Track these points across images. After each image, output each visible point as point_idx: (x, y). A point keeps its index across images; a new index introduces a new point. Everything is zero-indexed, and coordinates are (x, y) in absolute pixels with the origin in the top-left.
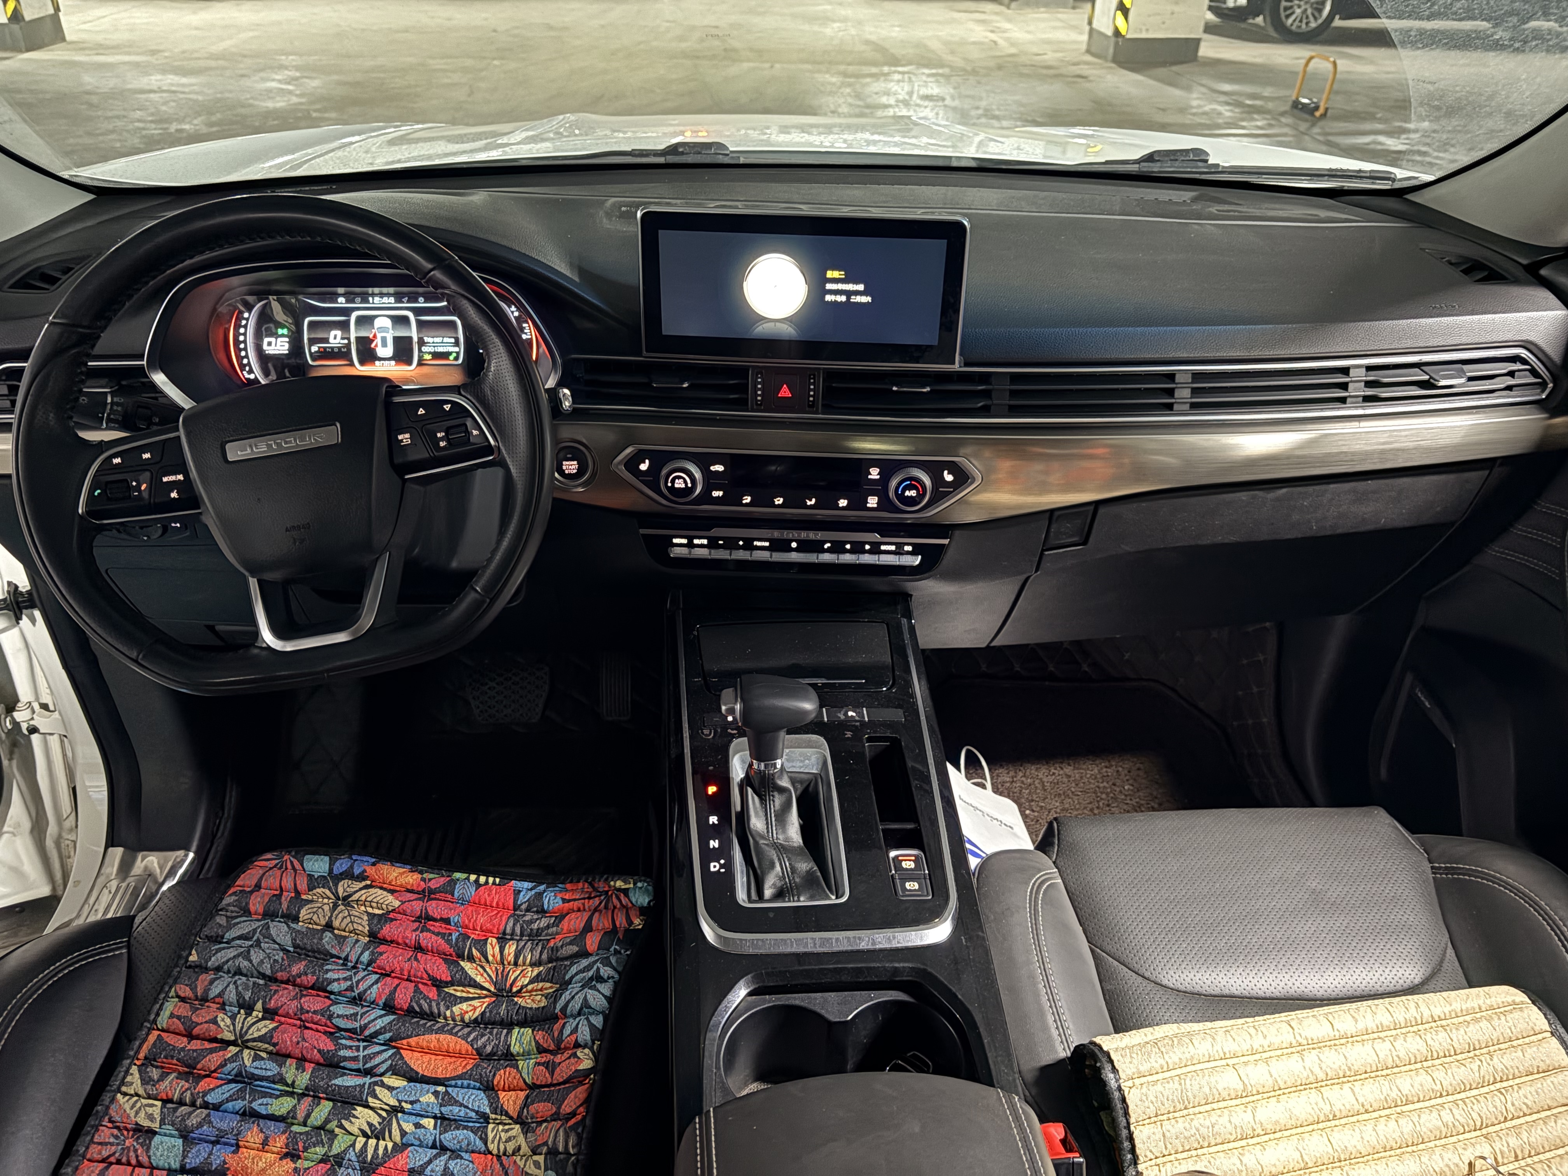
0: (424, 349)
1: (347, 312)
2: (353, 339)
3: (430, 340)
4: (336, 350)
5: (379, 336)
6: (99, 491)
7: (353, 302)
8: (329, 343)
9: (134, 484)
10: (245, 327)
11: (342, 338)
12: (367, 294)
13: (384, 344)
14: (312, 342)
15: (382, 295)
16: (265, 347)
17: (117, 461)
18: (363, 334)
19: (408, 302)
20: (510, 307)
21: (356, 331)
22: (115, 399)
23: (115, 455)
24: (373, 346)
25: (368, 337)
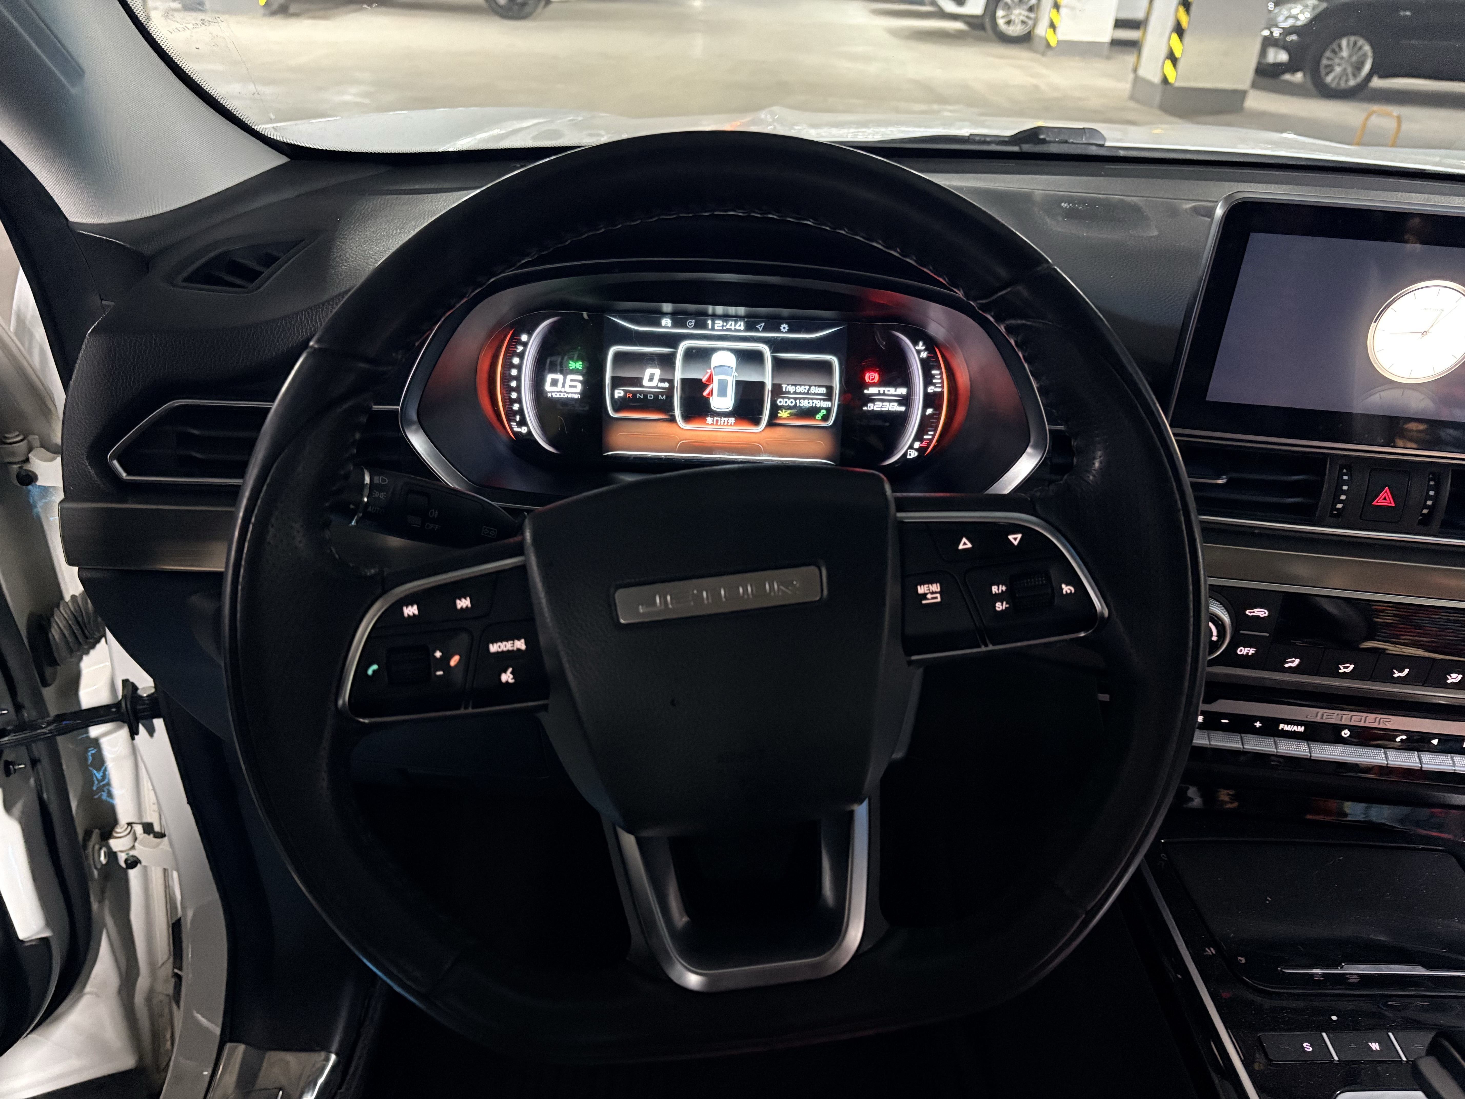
0: (781, 402)
1: (672, 341)
2: (677, 383)
3: (791, 389)
4: (651, 397)
5: (716, 379)
6: (375, 667)
7: (684, 326)
8: (642, 386)
9: (438, 654)
10: (521, 356)
11: (662, 380)
12: (705, 314)
13: (723, 393)
14: (617, 382)
15: (726, 317)
16: (548, 387)
17: (411, 610)
18: (694, 374)
19: (765, 330)
20: (915, 343)
21: (683, 372)
22: (377, 480)
23: (408, 600)
24: (705, 394)
25: (701, 380)
